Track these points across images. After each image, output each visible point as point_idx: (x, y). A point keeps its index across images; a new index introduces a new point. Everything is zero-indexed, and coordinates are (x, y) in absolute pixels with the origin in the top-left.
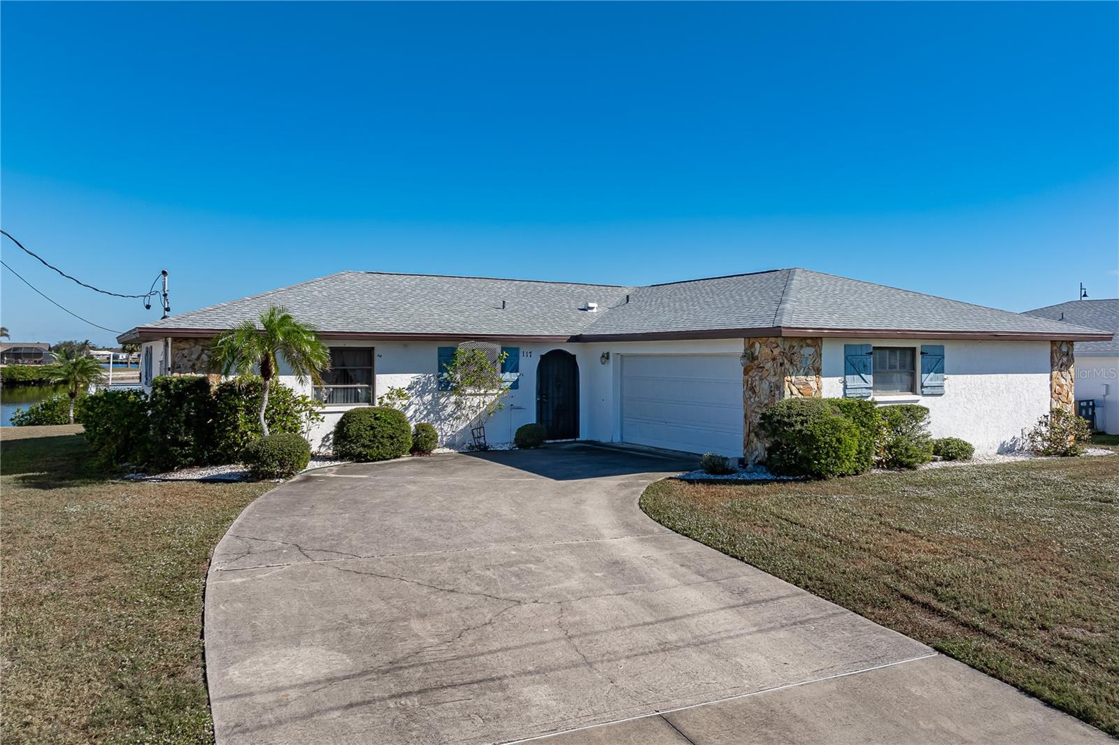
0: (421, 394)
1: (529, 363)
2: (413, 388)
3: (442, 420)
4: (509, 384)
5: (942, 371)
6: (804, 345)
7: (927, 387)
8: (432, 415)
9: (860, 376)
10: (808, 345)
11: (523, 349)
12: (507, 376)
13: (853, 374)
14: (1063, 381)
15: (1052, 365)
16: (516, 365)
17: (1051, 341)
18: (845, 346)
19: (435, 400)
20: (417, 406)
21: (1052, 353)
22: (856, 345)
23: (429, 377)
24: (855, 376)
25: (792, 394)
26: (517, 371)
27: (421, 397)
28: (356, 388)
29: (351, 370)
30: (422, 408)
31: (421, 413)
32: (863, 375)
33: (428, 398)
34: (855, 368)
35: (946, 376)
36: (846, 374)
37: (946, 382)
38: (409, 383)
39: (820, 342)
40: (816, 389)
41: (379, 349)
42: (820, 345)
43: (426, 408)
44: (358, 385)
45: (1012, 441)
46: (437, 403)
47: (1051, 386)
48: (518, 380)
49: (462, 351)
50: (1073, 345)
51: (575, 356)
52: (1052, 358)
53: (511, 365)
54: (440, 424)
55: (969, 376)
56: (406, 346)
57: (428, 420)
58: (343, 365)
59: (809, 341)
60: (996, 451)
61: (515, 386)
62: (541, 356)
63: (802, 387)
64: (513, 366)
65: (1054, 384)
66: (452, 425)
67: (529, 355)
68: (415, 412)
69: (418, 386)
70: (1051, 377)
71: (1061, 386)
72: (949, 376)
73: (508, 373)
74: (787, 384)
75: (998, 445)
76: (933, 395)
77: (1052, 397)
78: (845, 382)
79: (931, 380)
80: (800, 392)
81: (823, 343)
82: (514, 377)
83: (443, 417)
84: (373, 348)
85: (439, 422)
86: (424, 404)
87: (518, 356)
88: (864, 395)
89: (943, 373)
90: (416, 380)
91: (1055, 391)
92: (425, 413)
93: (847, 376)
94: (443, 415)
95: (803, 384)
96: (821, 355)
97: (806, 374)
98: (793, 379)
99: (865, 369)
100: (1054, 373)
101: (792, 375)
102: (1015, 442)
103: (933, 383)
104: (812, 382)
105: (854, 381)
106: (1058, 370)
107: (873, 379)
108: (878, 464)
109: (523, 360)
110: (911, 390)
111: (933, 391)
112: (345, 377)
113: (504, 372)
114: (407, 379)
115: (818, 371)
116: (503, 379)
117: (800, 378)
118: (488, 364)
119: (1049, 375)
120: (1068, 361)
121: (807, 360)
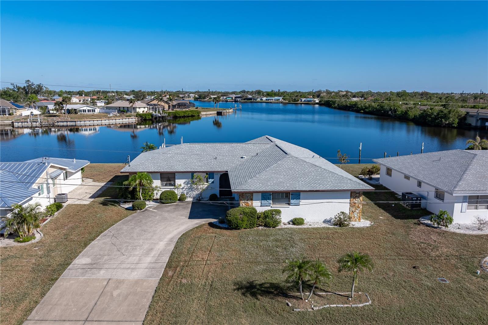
0: (187, 184)
1: (217, 177)
2: (185, 183)
4: (211, 182)
5: (299, 199)
9: (267, 201)
11: (215, 174)
12: (211, 180)
13: (264, 200)
14: (356, 201)
15: (351, 196)
16: (213, 177)
17: (351, 192)
18: (262, 194)
19: (191, 186)
20: (186, 187)
23: (189, 181)
26: (213, 179)
29: (171, 179)
31: (187, 189)
33: (189, 185)
34: (265, 198)
35: (301, 200)
36: (261, 200)
37: (301, 202)
39: (252, 194)
41: (177, 175)
44: (172, 182)
47: (350, 203)
48: (213, 181)
49: (195, 175)
57: (189, 191)
60: (322, 222)
61: (213, 182)
62: (221, 175)
66: (196, 192)
67: (217, 175)
70: (350, 200)
71: (355, 203)
73: (210, 179)
74: (241, 202)
75: (324, 220)
77: (350, 206)
78: (261, 202)
80: (245, 205)
81: (254, 194)
82: (212, 180)
84: (175, 174)
85: (192, 191)
86: (188, 187)
87: (213, 175)
88: (268, 206)
90: (186, 181)
91: (352, 204)
94: (193, 189)
95: (246, 203)
96: (253, 196)
97: (247, 200)
98: (243, 201)
99: (269, 199)
100: (352, 199)
101: (243, 200)
102: (332, 219)
103: (295, 202)
104: (250, 202)
105: (264, 202)
106: (354, 198)
107: (272, 201)
108: (261, 226)
109: (215, 176)
110: (289, 204)
111: (295, 204)
112: (169, 180)
113: (209, 179)
114: (184, 181)
115: (252, 200)
116: (209, 181)
117: (246, 201)
118: (202, 178)
119: (349, 200)
120: (359, 195)
121: (248, 197)
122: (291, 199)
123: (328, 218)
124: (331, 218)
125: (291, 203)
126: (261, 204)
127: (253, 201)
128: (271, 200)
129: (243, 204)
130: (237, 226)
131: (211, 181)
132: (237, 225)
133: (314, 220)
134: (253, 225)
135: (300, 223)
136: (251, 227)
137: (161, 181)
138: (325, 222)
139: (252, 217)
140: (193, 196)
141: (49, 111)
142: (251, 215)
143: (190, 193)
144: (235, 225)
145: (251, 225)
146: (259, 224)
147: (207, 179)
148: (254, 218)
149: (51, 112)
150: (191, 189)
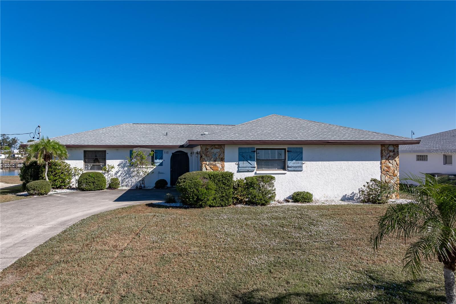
0: (123, 167)
1: (167, 157)
2: (120, 165)
3: (131, 177)
4: (159, 164)
6: (214, 148)
7: (290, 167)
8: (128, 175)
9: (248, 162)
10: (217, 148)
11: (165, 151)
13: (243, 161)
14: (390, 165)
15: (382, 157)
16: (161, 157)
17: (381, 145)
18: (239, 148)
19: (129, 170)
20: (122, 172)
21: (382, 151)
22: (245, 148)
23: (126, 161)
24: (245, 162)
25: (207, 169)
26: (162, 159)
27: (123, 168)
28: (100, 165)
29: (99, 158)
30: (124, 172)
31: (123, 174)
32: (249, 161)
33: (126, 169)
34: (244, 158)
35: (303, 162)
36: (239, 161)
37: (303, 165)
38: (119, 163)
39: (223, 147)
40: (221, 167)
41: (108, 151)
42: (223, 148)
43: (125, 172)
44: (101, 164)
45: (351, 194)
46: (130, 171)
47: (381, 167)
48: (162, 162)
49: (135, 151)
50: (398, 146)
51: (187, 153)
52: (382, 153)
53: (159, 156)
54: (131, 179)
55: (320, 162)
56: (117, 150)
57: (126, 177)
58: (96, 157)
59: (217, 146)
60: (340, 199)
61: (161, 164)
62: (172, 153)
63: (212, 166)
64: (160, 157)
65: (383, 167)
66: (135, 179)
67: (167, 153)
68: (121, 174)
69: (122, 165)
70: (381, 163)
71: (389, 167)
72: (306, 162)
73: (158, 160)
74: (204, 165)
75: (342, 195)
76: (294, 171)
77: (381, 173)
78: (238, 164)
79: (294, 164)
80: (211, 169)
81: (225, 147)
82: (161, 161)
83: (132, 176)
84: (106, 151)
85: (130, 178)
86: (124, 171)
87: (162, 153)
88: (249, 170)
89: (302, 160)
90: (121, 162)
91: (384, 170)
92: (125, 174)
93: (240, 162)
94: (132, 175)
95: (213, 165)
96: (224, 152)
97: (215, 161)
98: (208, 163)
99: (251, 159)
100: (384, 161)
101: (207, 161)
102: (354, 195)
103: (295, 165)
104: (219, 164)
105: (244, 164)
106: (386, 159)
107: (257, 164)
108: (241, 202)
109: (164, 155)
110: (284, 168)
111: (295, 169)
112: (96, 160)
113: (156, 159)
114: (118, 162)
115: (222, 160)
116: (156, 162)
117: (212, 162)
118: (145, 156)
119: (379, 162)
120: (394, 154)
121: (216, 154)
122: (288, 160)
123: (349, 193)
124: (353, 193)
125: (288, 167)
126: (239, 167)
127: (225, 163)
128: (254, 161)
129: (207, 167)
130: (198, 199)
131: (158, 161)
132: (198, 197)
133: (327, 197)
134: (227, 200)
135: (306, 199)
136: (223, 203)
137: (85, 162)
138: (344, 199)
139: (224, 184)
140: (131, 185)
141: (14, 155)
142: (222, 181)
143: (127, 181)
144: (193, 198)
145: (222, 200)
146: (238, 199)
147: (153, 157)
148: (228, 185)
149: (16, 156)
150: (129, 174)
